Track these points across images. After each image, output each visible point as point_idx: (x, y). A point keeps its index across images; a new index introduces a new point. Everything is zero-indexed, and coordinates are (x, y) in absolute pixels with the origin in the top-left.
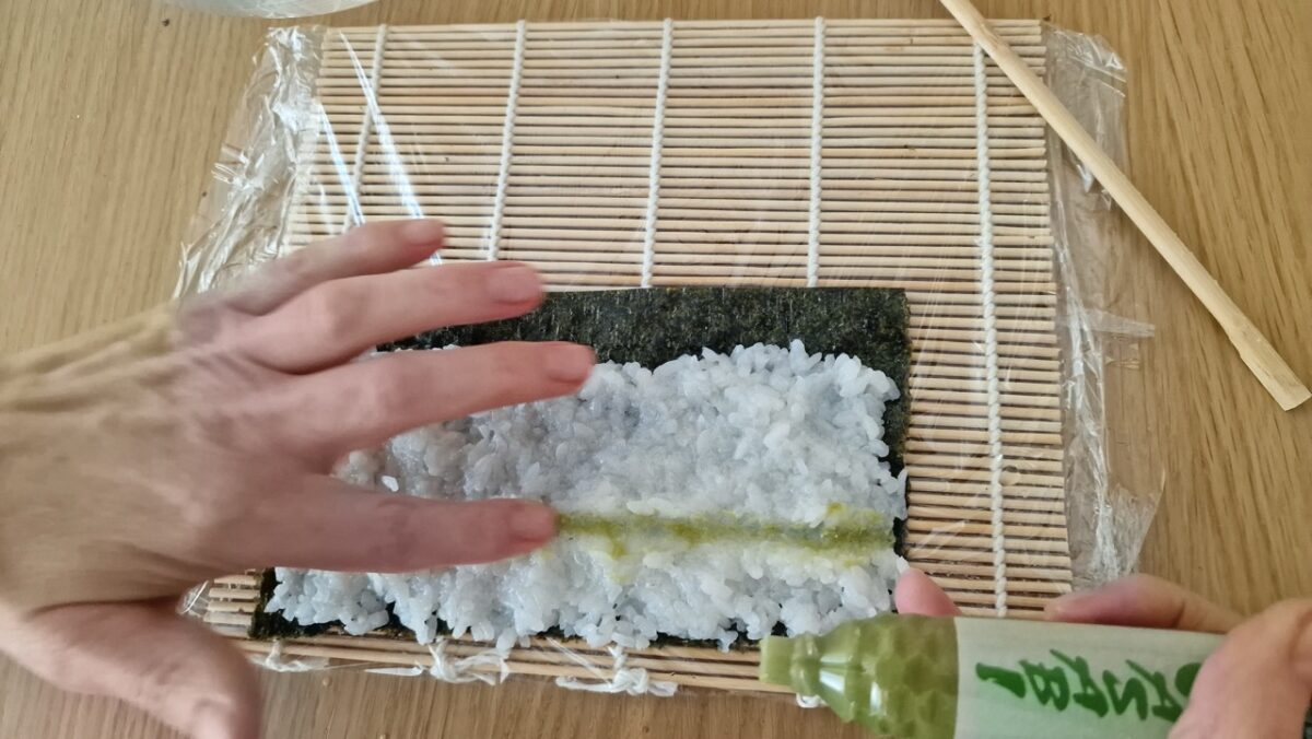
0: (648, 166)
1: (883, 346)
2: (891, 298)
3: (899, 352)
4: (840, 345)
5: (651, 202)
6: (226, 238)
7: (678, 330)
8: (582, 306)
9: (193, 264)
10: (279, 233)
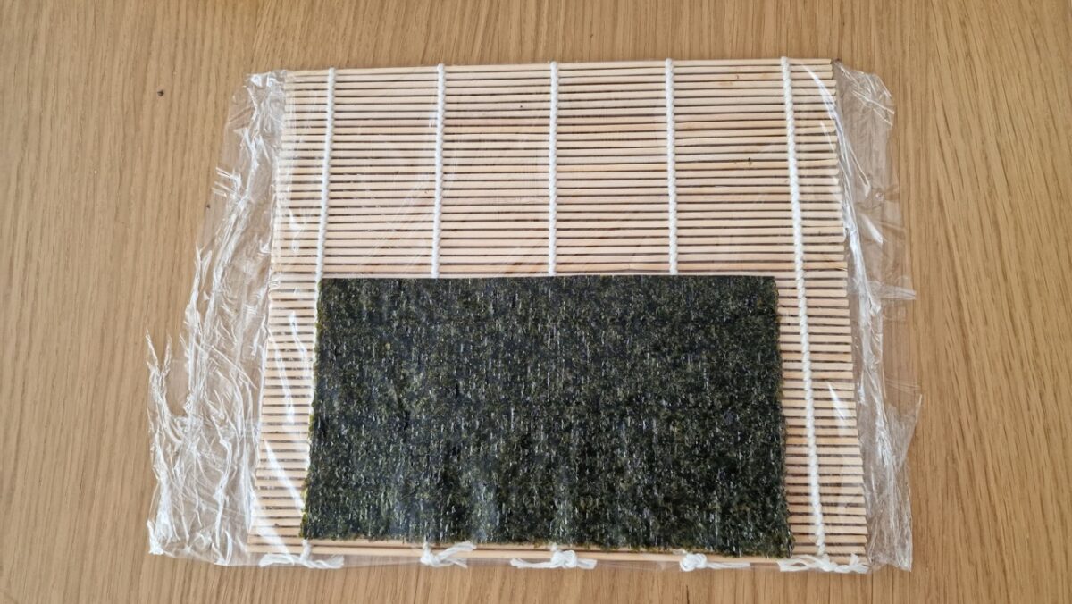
2: (765, 283)
3: (771, 322)
8: (538, 287)
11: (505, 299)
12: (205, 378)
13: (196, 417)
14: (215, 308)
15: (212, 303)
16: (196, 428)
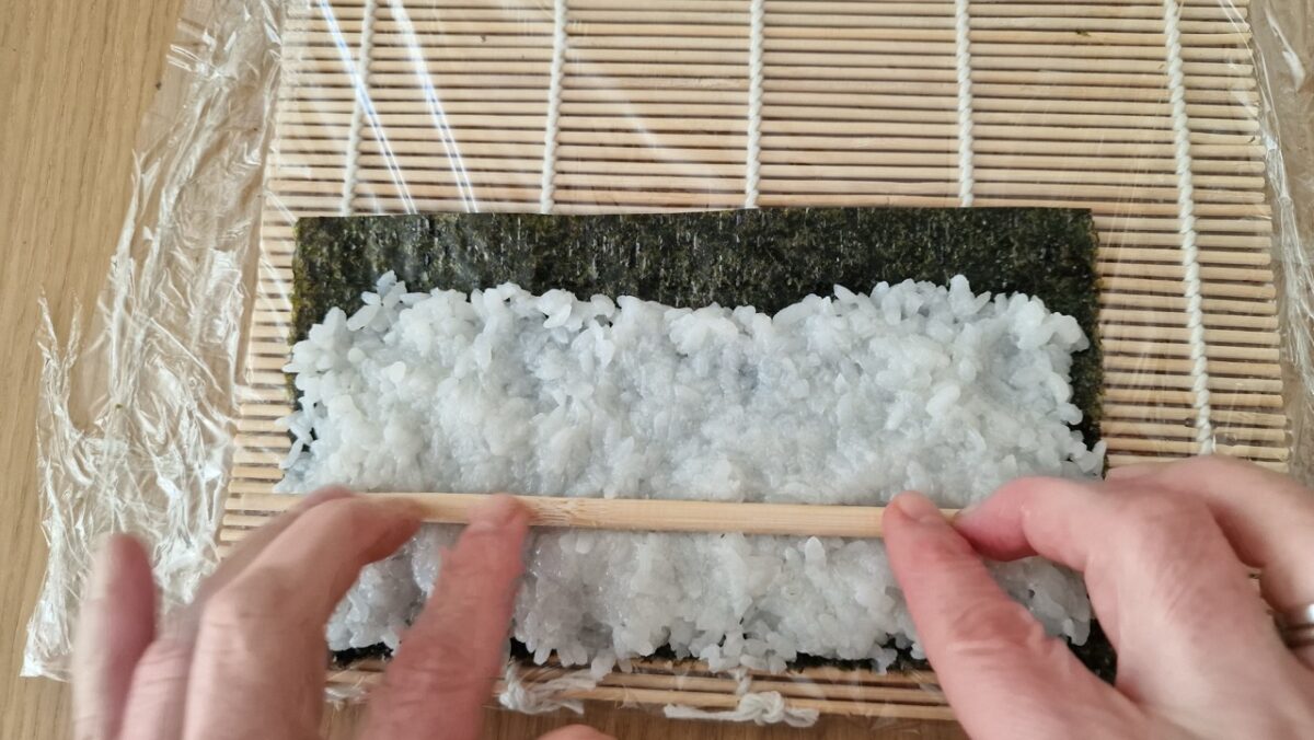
0: (746, 50)
1: (1065, 282)
2: (1075, 220)
3: (1085, 289)
4: (1012, 281)
5: (753, 97)
6: (190, 144)
7: (802, 262)
8: (675, 231)
9: (150, 178)
10: (262, 137)
11: (617, 252)
12: (137, 371)
13: (118, 438)
14: (160, 254)
15: (155, 246)
16: (117, 457)
